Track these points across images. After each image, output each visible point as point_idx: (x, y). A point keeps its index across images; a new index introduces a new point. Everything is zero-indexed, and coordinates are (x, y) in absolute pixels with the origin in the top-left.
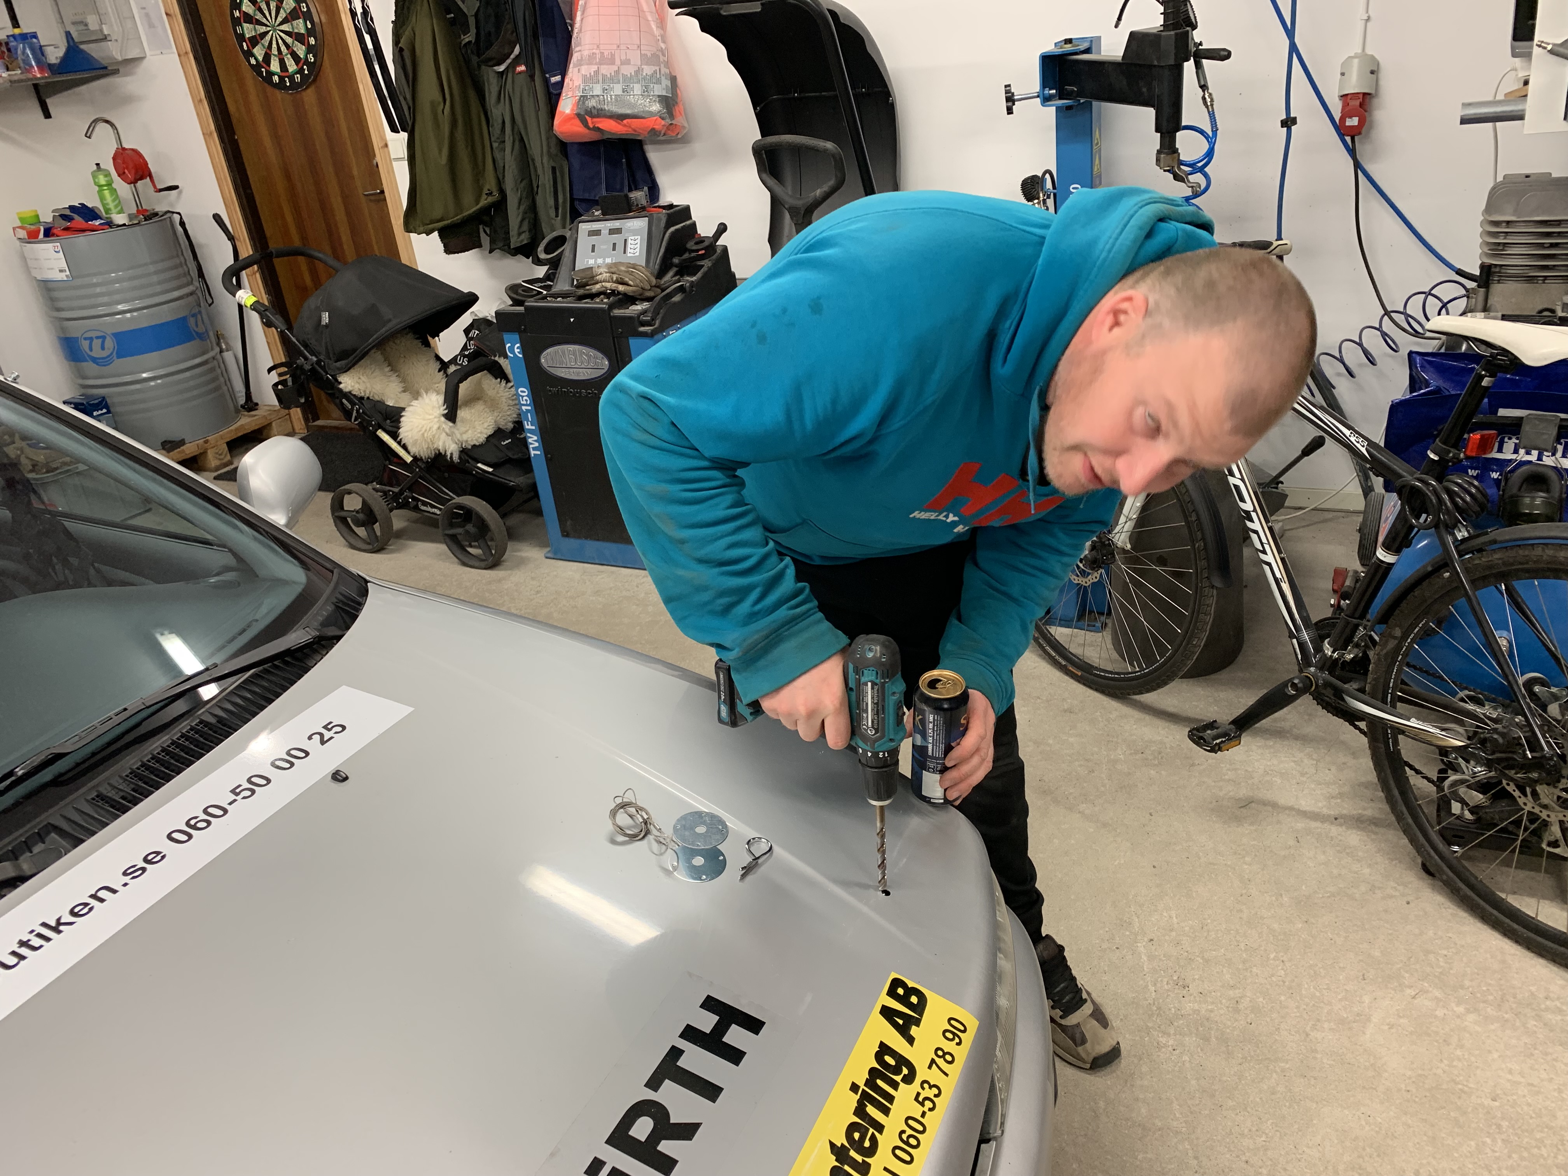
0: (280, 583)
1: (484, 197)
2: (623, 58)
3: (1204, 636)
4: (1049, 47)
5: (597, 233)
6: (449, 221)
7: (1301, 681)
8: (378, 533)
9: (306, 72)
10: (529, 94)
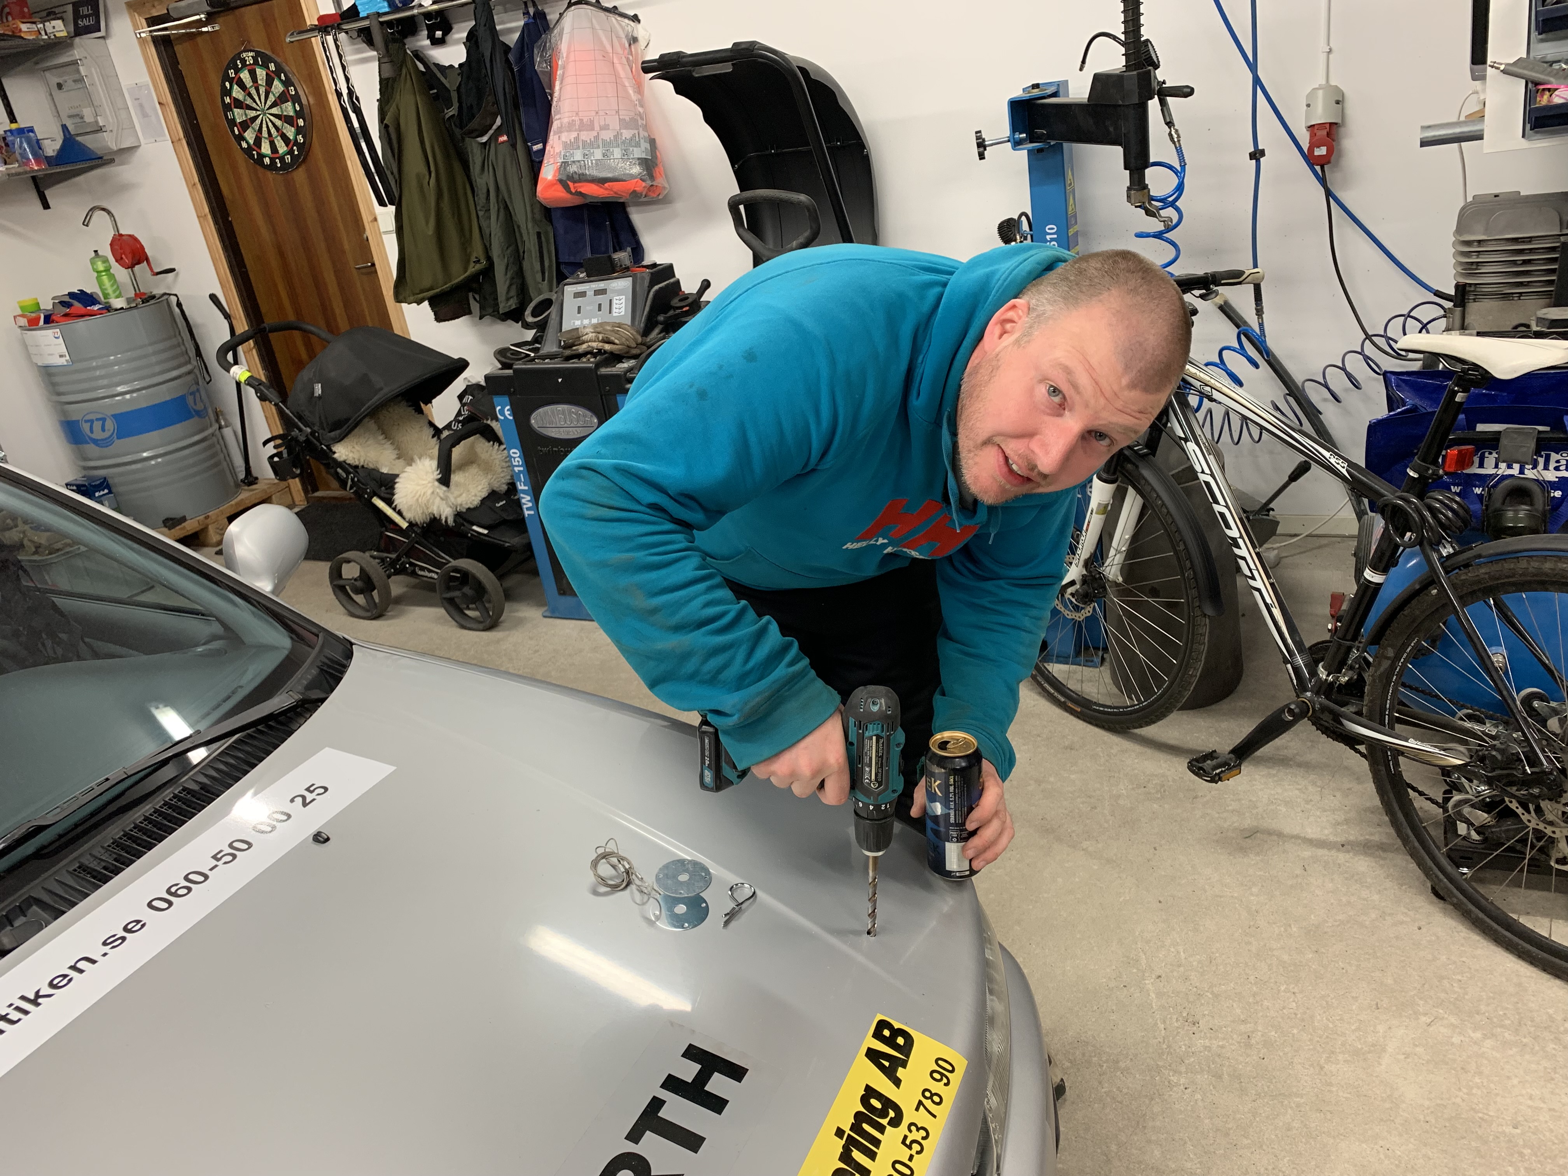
0: (265, 648)
1: (472, 264)
2: (602, 123)
3: (1201, 666)
4: (1017, 93)
5: (582, 294)
6: (438, 290)
7: (1297, 706)
8: (377, 600)
9: (296, 153)
10: (512, 164)
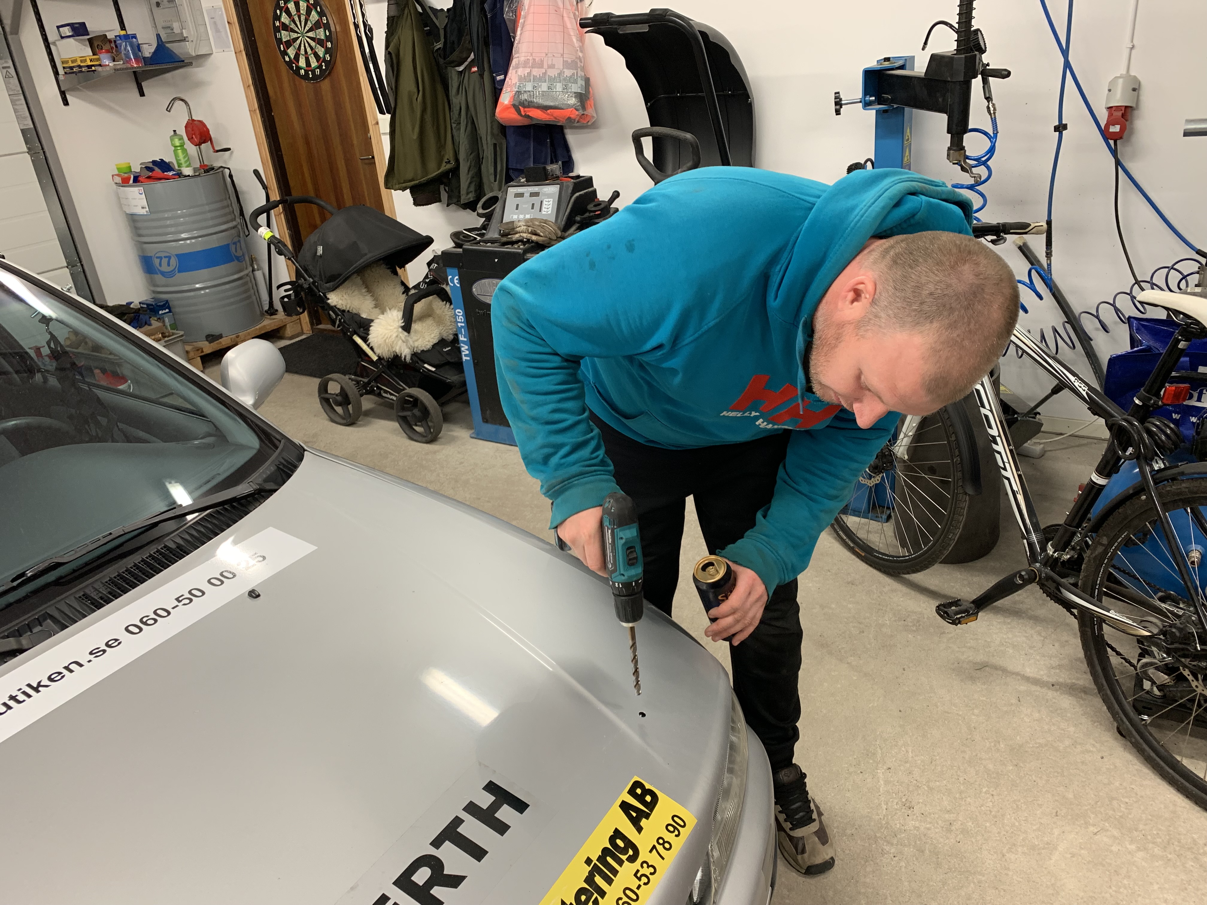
1: (444, 164)
2: (550, 63)
3: (959, 532)
5: (521, 195)
6: (417, 182)
7: (1027, 573)
8: (351, 412)
9: (324, 68)
10: (480, 88)
